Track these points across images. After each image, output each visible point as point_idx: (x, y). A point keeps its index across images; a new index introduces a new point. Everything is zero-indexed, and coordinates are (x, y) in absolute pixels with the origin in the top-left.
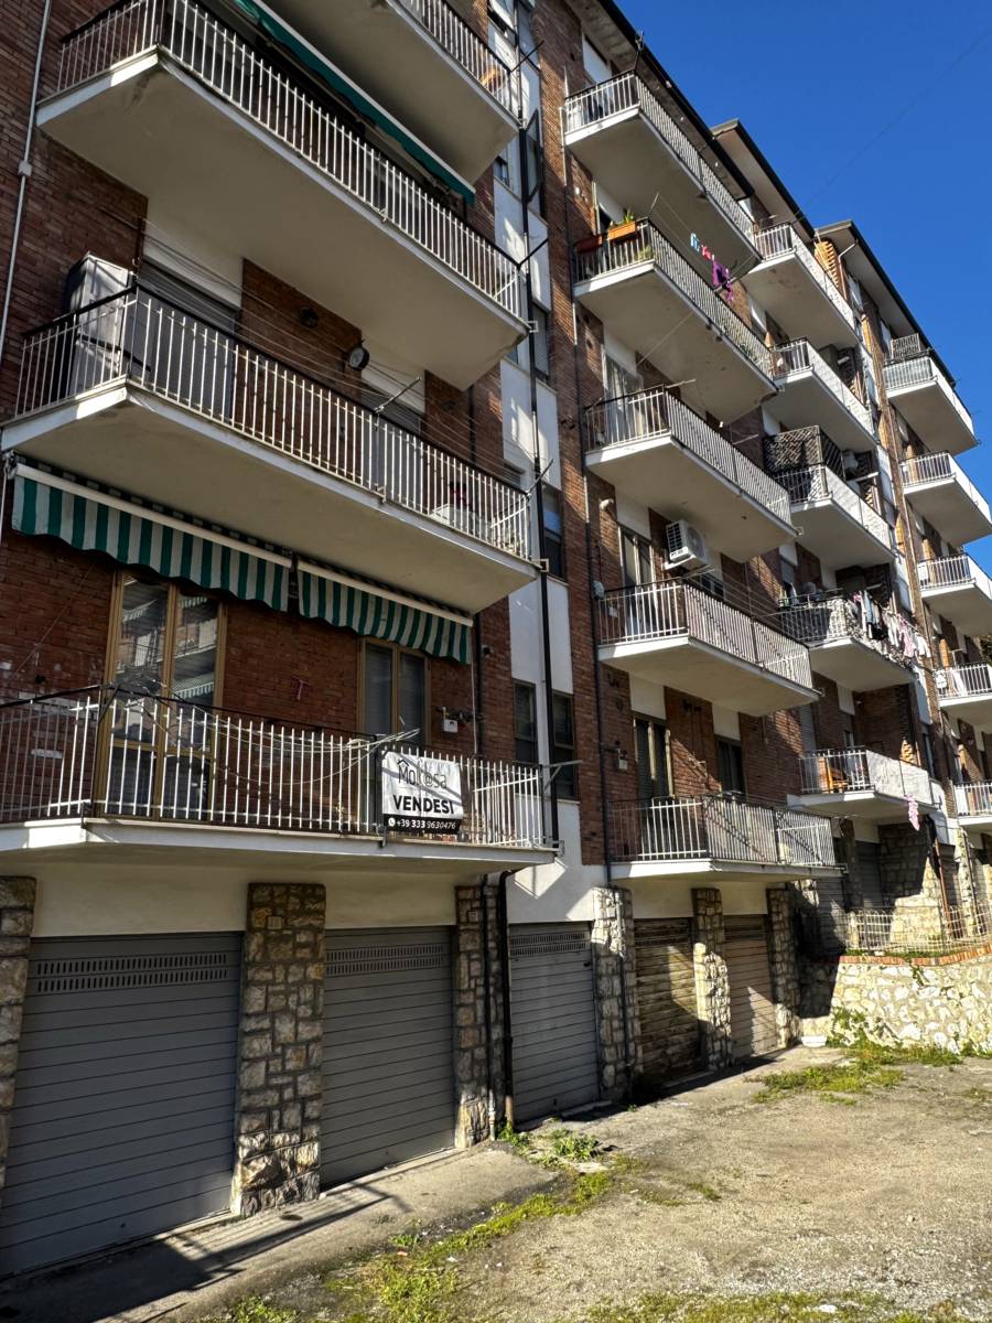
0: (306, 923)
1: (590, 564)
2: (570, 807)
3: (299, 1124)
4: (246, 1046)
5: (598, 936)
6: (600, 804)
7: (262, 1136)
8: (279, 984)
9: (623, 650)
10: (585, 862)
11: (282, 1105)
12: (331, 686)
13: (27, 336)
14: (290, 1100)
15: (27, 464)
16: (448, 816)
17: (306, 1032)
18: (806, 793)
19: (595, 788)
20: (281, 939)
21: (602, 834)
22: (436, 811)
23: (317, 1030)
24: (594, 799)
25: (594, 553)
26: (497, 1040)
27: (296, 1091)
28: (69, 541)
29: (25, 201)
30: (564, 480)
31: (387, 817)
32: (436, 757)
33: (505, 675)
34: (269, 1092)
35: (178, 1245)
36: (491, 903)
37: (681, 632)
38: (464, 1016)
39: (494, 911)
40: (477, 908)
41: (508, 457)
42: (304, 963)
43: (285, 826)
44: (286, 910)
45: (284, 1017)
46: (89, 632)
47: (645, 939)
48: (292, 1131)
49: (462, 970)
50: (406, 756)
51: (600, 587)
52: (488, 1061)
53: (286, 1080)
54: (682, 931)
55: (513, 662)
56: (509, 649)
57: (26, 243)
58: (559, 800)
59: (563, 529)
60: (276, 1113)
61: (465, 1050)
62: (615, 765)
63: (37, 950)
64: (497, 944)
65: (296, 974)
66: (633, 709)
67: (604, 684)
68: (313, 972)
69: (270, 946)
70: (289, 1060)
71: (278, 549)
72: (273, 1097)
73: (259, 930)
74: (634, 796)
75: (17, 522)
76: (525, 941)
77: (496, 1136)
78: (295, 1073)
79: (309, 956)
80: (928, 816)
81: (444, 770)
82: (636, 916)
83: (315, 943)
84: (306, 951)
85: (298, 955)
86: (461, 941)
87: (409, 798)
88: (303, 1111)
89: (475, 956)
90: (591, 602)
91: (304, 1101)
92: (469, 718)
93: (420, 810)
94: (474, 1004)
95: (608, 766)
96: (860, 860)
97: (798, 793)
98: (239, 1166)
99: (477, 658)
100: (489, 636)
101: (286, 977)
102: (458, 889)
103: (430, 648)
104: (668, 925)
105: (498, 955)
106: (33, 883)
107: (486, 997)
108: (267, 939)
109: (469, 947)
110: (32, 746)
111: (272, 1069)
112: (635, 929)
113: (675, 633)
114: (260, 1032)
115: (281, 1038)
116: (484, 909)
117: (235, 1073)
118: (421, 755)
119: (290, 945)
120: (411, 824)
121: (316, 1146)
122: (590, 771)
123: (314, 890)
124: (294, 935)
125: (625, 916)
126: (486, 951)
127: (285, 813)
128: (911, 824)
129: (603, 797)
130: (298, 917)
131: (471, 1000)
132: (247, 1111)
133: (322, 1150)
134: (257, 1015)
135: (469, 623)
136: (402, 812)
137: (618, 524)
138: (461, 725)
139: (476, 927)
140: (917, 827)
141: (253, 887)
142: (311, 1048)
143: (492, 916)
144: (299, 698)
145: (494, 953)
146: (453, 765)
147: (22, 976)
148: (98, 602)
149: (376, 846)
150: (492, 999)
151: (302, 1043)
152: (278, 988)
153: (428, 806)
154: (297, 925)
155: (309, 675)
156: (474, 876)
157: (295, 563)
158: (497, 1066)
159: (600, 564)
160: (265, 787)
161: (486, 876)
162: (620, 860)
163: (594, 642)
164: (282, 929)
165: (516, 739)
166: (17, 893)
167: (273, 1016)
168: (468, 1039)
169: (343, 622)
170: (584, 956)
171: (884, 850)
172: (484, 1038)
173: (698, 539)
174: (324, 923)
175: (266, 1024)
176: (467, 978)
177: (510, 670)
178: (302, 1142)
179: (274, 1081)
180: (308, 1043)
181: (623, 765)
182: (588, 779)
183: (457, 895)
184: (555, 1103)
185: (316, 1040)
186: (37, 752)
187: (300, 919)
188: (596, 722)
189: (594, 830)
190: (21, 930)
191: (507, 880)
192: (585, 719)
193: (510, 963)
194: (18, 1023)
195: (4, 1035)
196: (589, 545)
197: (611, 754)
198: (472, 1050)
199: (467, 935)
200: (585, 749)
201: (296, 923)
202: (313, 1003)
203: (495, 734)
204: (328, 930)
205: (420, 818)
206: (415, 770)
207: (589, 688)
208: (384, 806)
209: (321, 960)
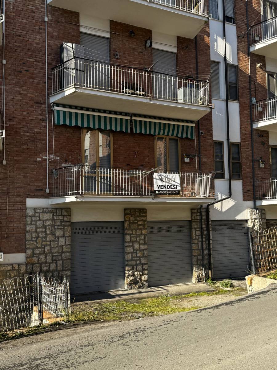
0: (141, 219)
1: (250, 92)
2: (237, 182)
3: (142, 270)
4: (126, 250)
5: (250, 225)
6: (252, 180)
7: (131, 272)
8: (134, 235)
9: (261, 124)
10: (244, 200)
11: (137, 265)
13: (53, 69)
14: (139, 264)
15: (57, 106)
16: (175, 190)
17: (142, 247)
19: (250, 174)
20: (134, 223)
21: (253, 190)
22: (171, 188)
23: (146, 247)
24: (249, 178)
25: (253, 86)
26: (206, 254)
27: (140, 262)
28: (69, 125)
29: (47, 29)
30: (239, 60)
31: (155, 191)
32: (171, 173)
33: (210, 140)
34: (133, 261)
35: (111, 293)
36: (204, 213)
38: (194, 246)
40: (198, 215)
41: (213, 58)
42: (141, 229)
43: (125, 195)
44: (135, 216)
45: (136, 243)
46: (77, 147)
48: (140, 271)
49: (193, 233)
50: (161, 174)
51: (254, 100)
52: (203, 259)
53: (137, 259)
55: (214, 133)
56: (212, 130)
57: (49, 41)
58: (232, 180)
59: (237, 81)
60: (135, 266)
61: (195, 256)
62: (259, 166)
63: (73, 225)
64: (206, 226)
65: (139, 232)
66: (270, 144)
67: (255, 136)
68: (143, 232)
69: (131, 225)
70: (138, 254)
71: (126, 114)
72: (134, 263)
73: (128, 221)
76: (219, 225)
77: (206, 281)
78: (140, 257)
81: (174, 177)
82: (267, 218)
83: (144, 225)
84: (141, 226)
85: (139, 227)
86: (193, 225)
87: (162, 185)
88: (143, 267)
89: (198, 229)
90: (250, 107)
91: (143, 264)
92: (194, 156)
93: (166, 188)
94: (198, 243)
95: (256, 166)
98: (126, 278)
99: (198, 136)
100: (203, 127)
101: (136, 233)
102: (192, 209)
103: (179, 135)
106: (70, 209)
107: (202, 241)
108: (130, 223)
109: (196, 227)
110: (67, 177)
111: (133, 256)
112: (266, 223)
114: (130, 246)
115: (135, 248)
116: (201, 215)
117: (124, 256)
118: (166, 173)
119: (137, 225)
120: (163, 192)
121: (147, 276)
122: (248, 169)
123: (143, 210)
124: (137, 222)
125: (261, 218)
126: (202, 228)
127: (125, 192)
129: (253, 178)
130: (139, 217)
131: (197, 242)
132: (127, 265)
133: (149, 278)
134: (128, 242)
136: (160, 189)
137: (266, 71)
138: (191, 159)
139: (198, 221)
141: (125, 209)
143: (204, 217)
144: (136, 157)
145: (205, 229)
146: (177, 175)
147: (70, 230)
148: (78, 138)
149: (152, 199)
150: (204, 243)
151: (142, 250)
152: (134, 236)
153: (169, 187)
155: (139, 149)
156: (198, 206)
157: (131, 118)
158: (206, 262)
159: (256, 90)
160: (119, 186)
161: (202, 205)
162: (259, 199)
163: (251, 122)
164: (134, 221)
165: (215, 161)
166: (67, 212)
167: (133, 243)
168: (195, 253)
170: (244, 231)
172: (201, 253)
174: (146, 218)
175: (131, 244)
176: (195, 236)
177: (212, 138)
178: (143, 274)
179: (134, 259)
180: (143, 250)
181: (262, 166)
182: (246, 170)
183: (191, 211)
184: (231, 275)
185: (146, 249)
186: (68, 178)
187: (139, 218)
188: (251, 151)
189: (249, 189)
190: (68, 220)
191: (210, 207)
192: (246, 151)
193: (211, 232)
194: (70, 241)
195: (67, 243)
196: (250, 85)
197: (258, 162)
198: (197, 256)
199: (195, 223)
200: (246, 161)
201: (138, 219)
202: (144, 240)
203: (206, 160)
204: (148, 221)
205: (166, 191)
206: (164, 177)
207: (248, 139)
208: (154, 188)
209: (146, 229)
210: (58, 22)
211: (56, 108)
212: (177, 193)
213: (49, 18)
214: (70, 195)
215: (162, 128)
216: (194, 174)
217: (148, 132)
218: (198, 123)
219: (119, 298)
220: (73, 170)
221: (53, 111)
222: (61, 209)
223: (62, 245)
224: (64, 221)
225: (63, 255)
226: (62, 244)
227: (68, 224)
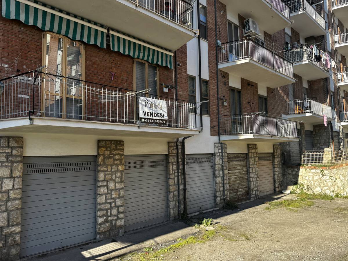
0: (118, 153)
1: (216, 34)
2: (206, 117)
3: (117, 214)
4: (98, 191)
6: (217, 117)
7: (104, 218)
8: (109, 171)
10: (212, 135)
11: (111, 208)
12: (124, 75)
14: (114, 207)
16: (163, 118)
17: (118, 186)
18: (289, 114)
19: (215, 111)
20: (109, 157)
21: (217, 126)
22: (158, 117)
23: (122, 185)
24: (215, 115)
25: (218, 30)
26: (181, 189)
27: (115, 204)
28: (24, 22)
30: (208, 3)
31: (142, 118)
32: (158, 99)
33: (185, 73)
34: (107, 204)
36: (180, 147)
37: (247, 57)
38: (171, 182)
39: (181, 150)
40: (175, 149)
42: (117, 165)
43: (105, 121)
44: (110, 149)
45: (111, 182)
46: (35, 54)
47: (231, 159)
48: (114, 216)
49: (170, 168)
51: (219, 43)
52: (179, 195)
53: (112, 201)
54: (244, 157)
55: (188, 67)
56: (187, 64)
58: (203, 115)
59: (207, 21)
60: (109, 211)
61: (171, 192)
62: (223, 104)
63: (26, 160)
64: (182, 160)
65: (114, 168)
66: (230, 85)
67: (220, 77)
68: (120, 168)
69: (106, 160)
70: (113, 195)
71: (102, 26)
72: (108, 206)
73: (102, 155)
74: (229, 114)
75: (3, 14)
76: (191, 159)
78: (115, 199)
79: (119, 163)
80: (330, 122)
81: (161, 104)
82: (228, 152)
83: (121, 159)
84: (118, 161)
85: (115, 163)
86: (170, 159)
87: (149, 112)
88: (118, 210)
89: (174, 164)
90: (216, 48)
91: (118, 207)
92: (172, 88)
93: (153, 116)
94: (174, 178)
95: (220, 104)
96: (306, 136)
97: (286, 114)
99: (175, 67)
100: (179, 59)
101: (111, 169)
102: (169, 143)
103: (159, 63)
104: (239, 155)
105: (182, 163)
106: (22, 139)
107: (178, 176)
108: (104, 158)
109: (172, 161)
111: (107, 197)
112: (228, 156)
113: (245, 58)
114: (103, 186)
115: (110, 188)
116: (177, 149)
117: (95, 199)
118: (153, 98)
119: (112, 160)
120: (150, 121)
122: (214, 106)
123: (120, 143)
124: (114, 157)
125: (224, 152)
126: (178, 162)
128: (324, 124)
129: (218, 114)
130: (115, 151)
132: (99, 210)
133: (125, 222)
134: (102, 181)
135: (172, 54)
136: (146, 117)
137: (227, 19)
138: (169, 90)
139: (175, 155)
140: (326, 125)
141: (99, 141)
142: (120, 191)
143: (180, 151)
144: (112, 79)
145: (181, 163)
146: (164, 102)
147: (21, 168)
148: (38, 44)
150: (180, 177)
151: (117, 190)
152: (109, 173)
153: (155, 115)
154: (115, 154)
155: (116, 71)
156: (174, 138)
157: (108, 31)
158: (181, 197)
159: (220, 34)
161: (178, 139)
162: (223, 134)
163: (217, 62)
164: (110, 154)
165: (189, 95)
166: (17, 142)
167: (107, 181)
168: (172, 188)
169: (127, 53)
170: (211, 164)
171: (314, 133)
172: (177, 188)
173: (256, 25)
174: (124, 152)
175: (105, 184)
176: (172, 170)
177: (187, 71)
178: (118, 219)
180: (119, 189)
181: (225, 104)
182: (213, 108)
183: (168, 145)
184: (201, 208)
185: (122, 189)
186: (19, 96)
187: (116, 152)
188: (216, 90)
189: (215, 125)
190: (19, 154)
191: (186, 140)
192: (213, 88)
193: (186, 166)
194: (21, 183)
195: (16, 187)
196: (216, 28)
197: (221, 100)
198: (173, 192)
199: (172, 157)
200: (213, 98)
201: (114, 153)
202: (121, 178)
203: (181, 93)
204: (125, 155)
205: (153, 119)
206: (151, 103)
207: (214, 78)
208: (140, 114)
209: (123, 164)
212: (164, 123)
215: (142, 51)
218: (175, 53)
222: (8, 138)
223: (9, 190)
224: (12, 156)
225: (9, 204)
226: (8, 188)
227: (19, 159)
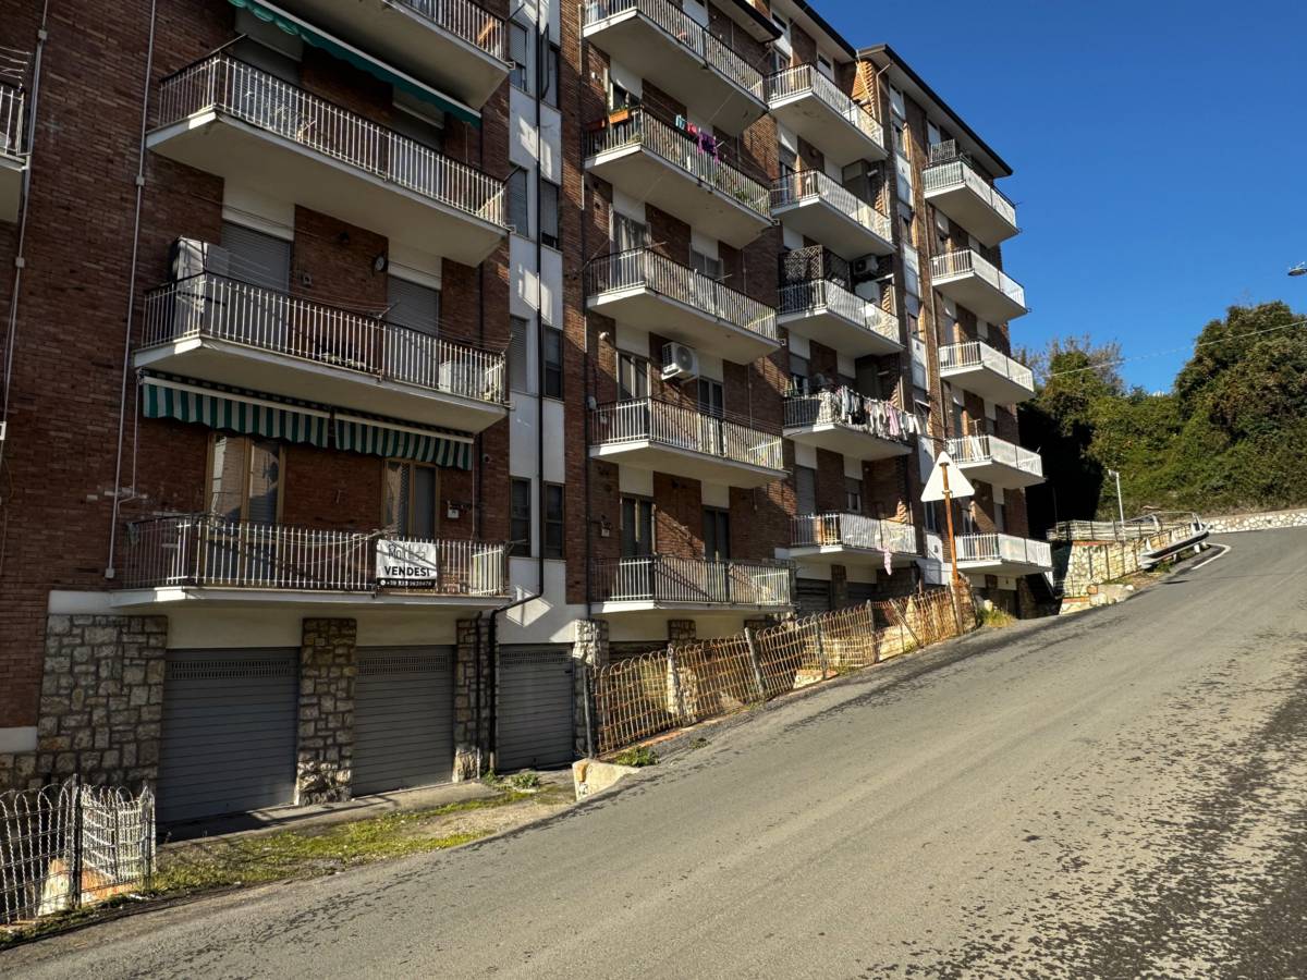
0: (342, 642)
1: (587, 384)
2: (556, 564)
3: (337, 759)
4: (301, 713)
5: (577, 653)
6: (585, 561)
7: (311, 764)
8: (323, 678)
9: (606, 450)
10: (568, 602)
11: (326, 748)
12: (362, 493)
13: (147, 292)
14: (331, 745)
15: (151, 376)
16: (426, 577)
17: (342, 706)
19: (581, 550)
20: (324, 651)
21: (585, 582)
22: (416, 575)
23: (350, 706)
24: (579, 558)
25: (591, 375)
26: (486, 718)
27: (335, 740)
28: (180, 418)
29: (142, 202)
30: (566, 320)
31: (380, 580)
32: (418, 541)
33: (503, 474)
34: (317, 740)
35: (259, 816)
36: (484, 630)
38: (460, 702)
39: (486, 635)
40: (473, 634)
41: (515, 310)
42: (341, 666)
43: (308, 587)
44: (328, 634)
45: (326, 697)
46: (194, 472)
48: (332, 762)
49: (459, 673)
50: (394, 542)
51: (593, 402)
52: (478, 730)
53: (328, 733)
55: (511, 461)
56: (508, 455)
57: (143, 230)
58: (546, 560)
59: (562, 360)
60: (322, 752)
61: (461, 723)
62: (599, 533)
63: (171, 657)
64: (488, 657)
65: (335, 672)
66: (621, 490)
67: (593, 473)
68: (347, 671)
69: (317, 656)
70: (330, 722)
71: (321, 407)
72: (320, 743)
73: (310, 646)
75: (146, 413)
76: (513, 655)
77: (482, 775)
78: (335, 730)
79: (345, 662)
80: (915, 562)
81: (424, 550)
82: (611, 640)
83: (349, 655)
84: (342, 659)
85: (337, 661)
86: (459, 655)
87: (397, 568)
88: (340, 752)
90: (586, 415)
91: (340, 746)
92: (470, 507)
93: (404, 574)
94: (468, 695)
95: (593, 534)
97: (787, 546)
98: (298, 779)
99: (478, 465)
100: (490, 448)
101: (328, 674)
102: (458, 621)
103: (439, 461)
104: (645, 646)
105: (488, 664)
107: (478, 690)
108: (315, 652)
109: (465, 659)
110: (163, 542)
111: (319, 727)
112: (610, 649)
114: (312, 705)
115: (325, 709)
116: (478, 633)
117: (296, 728)
118: (406, 540)
119: (331, 655)
120: (398, 583)
121: (349, 773)
122: (577, 538)
123: (348, 622)
124: (334, 650)
125: (601, 639)
126: (478, 661)
127: (308, 580)
128: (885, 570)
129: (588, 556)
130: (337, 638)
131: (466, 692)
132: (303, 749)
133: (353, 776)
134: (308, 695)
136: (391, 576)
137: (617, 349)
138: (462, 512)
139: (472, 646)
140: (889, 572)
141: (306, 620)
142: (346, 716)
143: (485, 638)
144: (337, 502)
145: (485, 663)
146: (431, 545)
147: (162, 669)
148: (199, 453)
149: (370, 597)
150: (482, 693)
151: (340, 713)
152: (322, 681)
153: (411, 572)
154: (336, 644)
155: (345, 486)
156: (473, 613)
157: (333, 415)
158: (484, 734)
159: (596, 383)
160: (295, 566)
161: (481, 613)
162: (598, 601)
163: (586, 443)
164: (326, 646)
165: (512, 519)
166: (158, 625)
167: (320, 697)
168: (462, 716)
170: (566, 666)
171: (879, 590)
172: (475, 716)
173: (688, 355)
174: (355, 641)
175: (315, 700)
176: (463, 678)
177: (509, 470)
178: (339, 769)
179: (320, 734)
180: (343, 713)
181: (605, 533)
182: (575, 542)
183: (457, 625)
184: (535, 760)
185: (350, 711)
186: (165, 545)
187: (338, 640)
188: (585, 503)
190: (160, 645)
191: (498, 616)
192: (574, 501)
193: (497, 670)
194: (161, 694)
195: (153, 700)
196: (586, 370)
197: (597, 525)
198: (465, 723)
199: (463, 651)
200: (574, 522)
201: (335, 642)
202: (347, 690)
203: (493, 516)
204: (358, 647)
205: (404, 580)
206: (401, 550)
207: (579, 478)
208: (377, 572)
209: (353, 665)
210: (170, 191)
211: (148, 380)
212: (428, 585)
213: (148, 179)
214: (170, 585)
215: (402, 442)
216: (467, 545)
217: (369, 450)
218: (480, 438)
219: (279, 827)
220: (180, 526)
221: (141, 388)
222: (144, 617)
223: (140, 706)
224: (148, 647)
225: (140, 729)
226: (139, 703)
227: (158, 653)
